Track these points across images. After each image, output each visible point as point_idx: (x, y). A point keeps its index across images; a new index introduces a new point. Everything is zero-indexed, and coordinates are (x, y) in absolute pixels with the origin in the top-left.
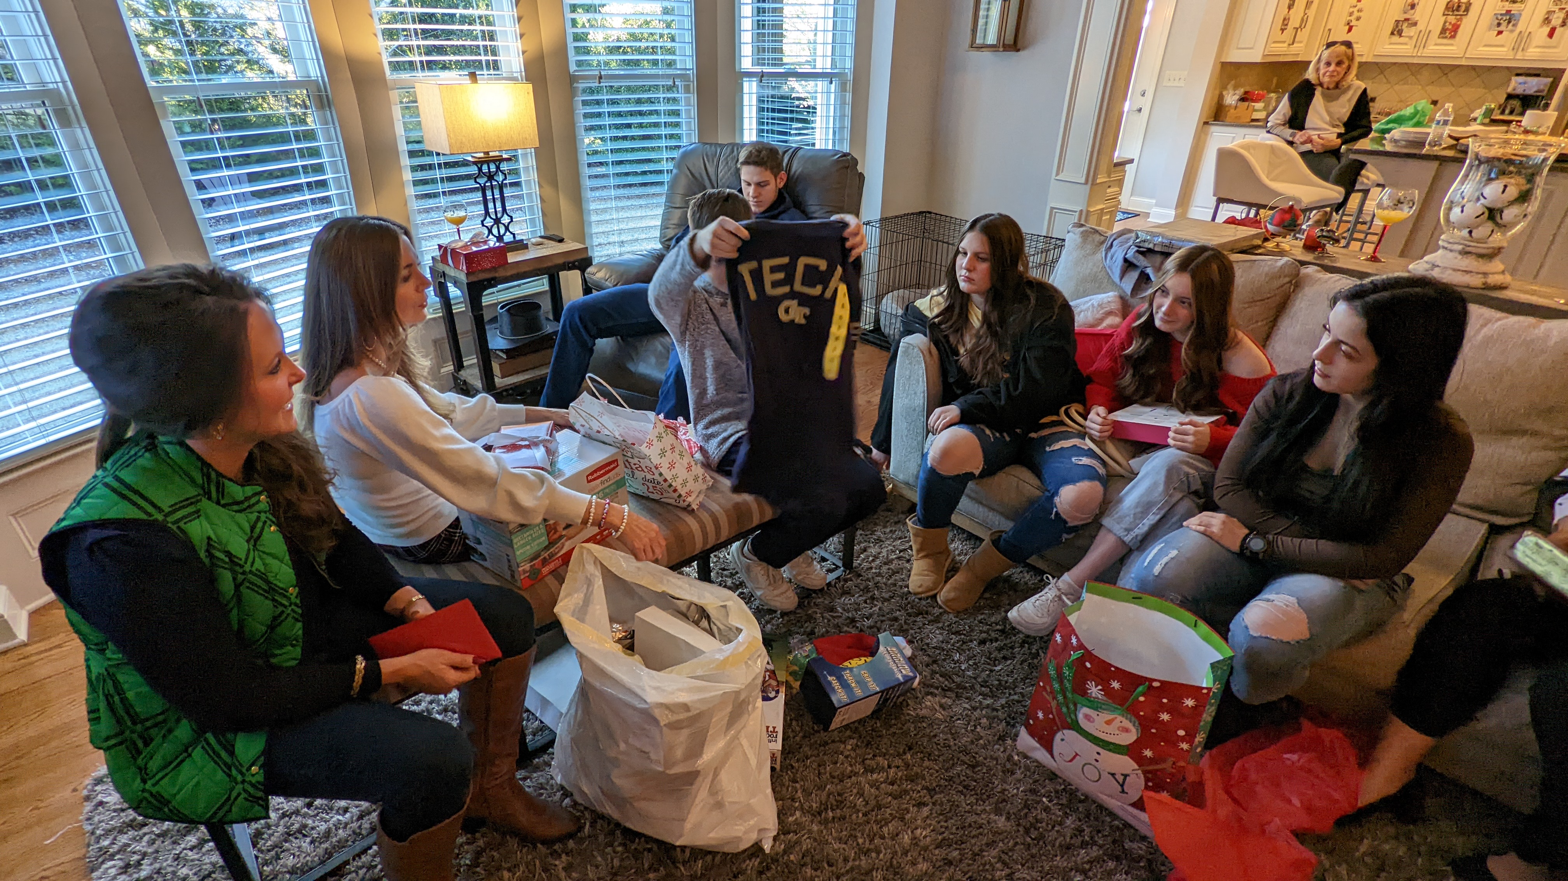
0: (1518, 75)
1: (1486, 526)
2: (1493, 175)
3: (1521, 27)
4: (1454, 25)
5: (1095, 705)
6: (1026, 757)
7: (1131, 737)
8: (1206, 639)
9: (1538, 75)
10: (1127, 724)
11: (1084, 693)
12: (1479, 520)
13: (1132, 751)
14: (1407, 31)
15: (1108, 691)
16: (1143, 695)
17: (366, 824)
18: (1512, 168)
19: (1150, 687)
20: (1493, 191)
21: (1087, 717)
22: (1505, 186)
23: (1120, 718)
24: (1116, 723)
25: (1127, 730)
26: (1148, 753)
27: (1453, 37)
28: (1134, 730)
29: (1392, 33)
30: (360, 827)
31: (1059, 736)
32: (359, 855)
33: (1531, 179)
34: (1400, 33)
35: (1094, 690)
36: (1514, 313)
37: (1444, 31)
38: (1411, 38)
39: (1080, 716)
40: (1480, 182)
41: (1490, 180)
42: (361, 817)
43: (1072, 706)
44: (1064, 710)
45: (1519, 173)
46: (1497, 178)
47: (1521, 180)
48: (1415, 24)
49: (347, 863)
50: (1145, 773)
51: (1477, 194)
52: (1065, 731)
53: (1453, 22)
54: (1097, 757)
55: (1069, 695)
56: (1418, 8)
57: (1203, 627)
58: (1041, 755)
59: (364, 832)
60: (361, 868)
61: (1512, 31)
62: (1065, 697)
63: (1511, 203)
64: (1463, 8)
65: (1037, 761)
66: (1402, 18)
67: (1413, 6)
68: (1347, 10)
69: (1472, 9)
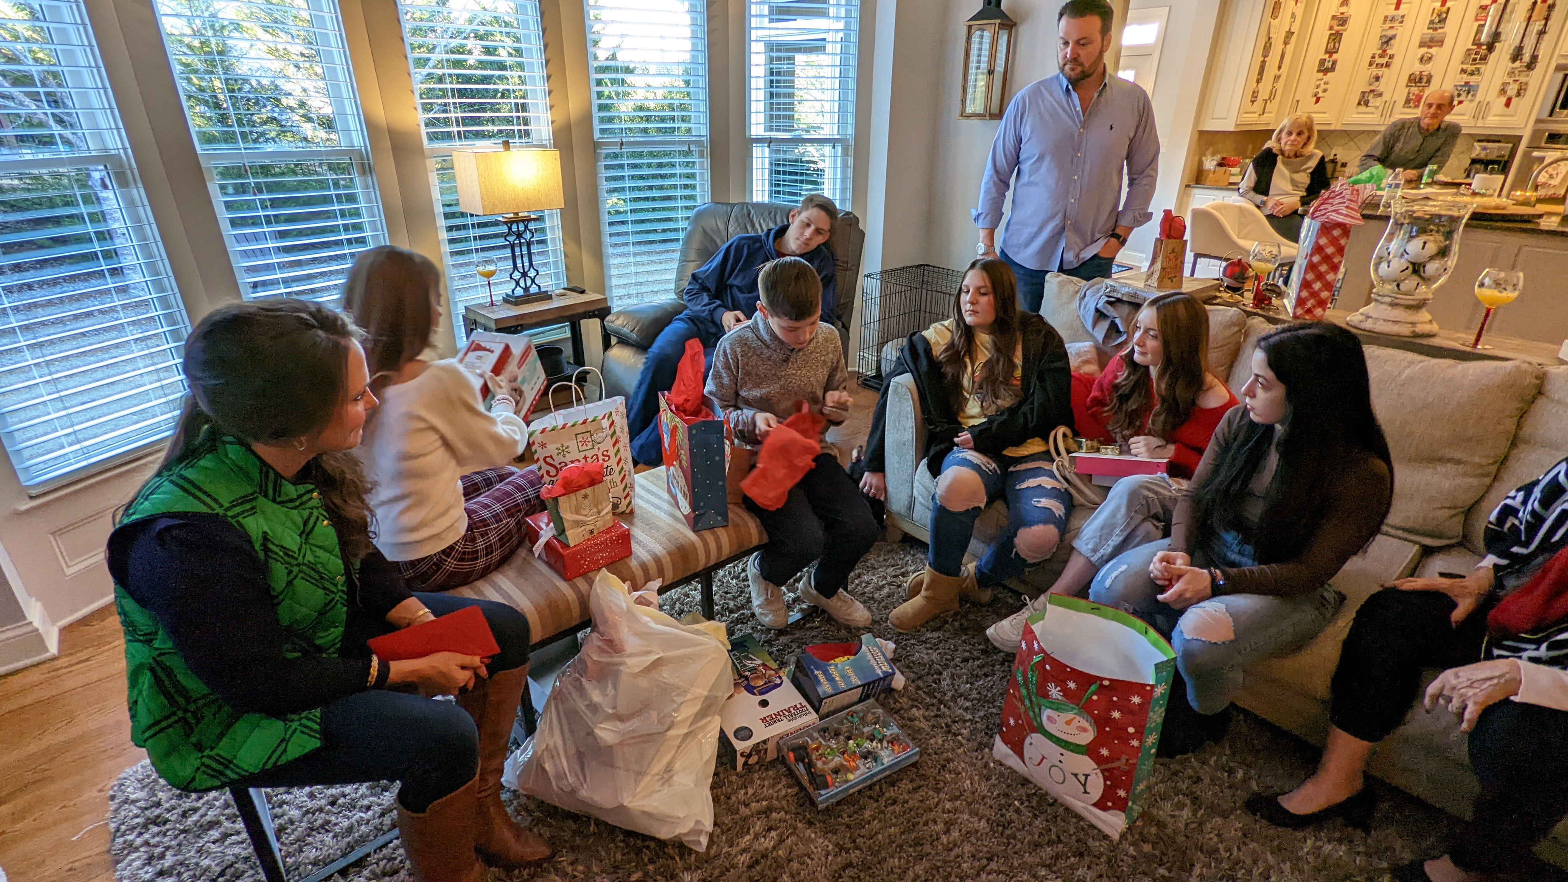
0: (1479, 141)
1: (1417, 547)
2: (1414, 234)
3: (1479, 98)
4: (1417, 96)
5: (1057, 707)
6: (1001, 764)
7: (1087, 737)
8: (1155, 644)
9: (1499, 141)
10: (1086, 724)
11: (1046, 696)
12: (1411, 541)
13: (1090, 750)
14: (1374, 102)
15: (1065, 692)
16: (1095, 693)
17: (387, 820)
18: (1432, 227)
19: (1102, 686)
20: (1414, 246)
21: (1049, 718)
22: (1425, 243)
23: (1078, 718)
24: (1075, 723)
25: (1085, 730)
26: (1105, 752)
28: (1090, 728)
29: (1359, 104)
30: (381, 824)
31: (1027, 741)
32: (380, 848)
33: (1449, 235)
34: (1367, 104)
35: (1055, 692)
36: (1434, 356)
37: (1408, 101)
38: (1377, 107)
39: (1044, 718)
40: (1403, 239)
41: (1411, 237)
42: (382, 815)
43: (1037, 710)
44: (1031, 713)
45: (1438, 231)
46: (1417, 236)
47: (1440, 238)
48: (1380, 95)
49: (368, 855)
50: (1103, 771)
51: (1402, 250)
52: (1034, 735)
53: (1417, 92)
54: (1062, 758)
55: (1034, 699)
56: (1382, 80)
57: (1152, 632)
58: (1013, 761)
59: (385, 828)
60: (382, 859)
61: (1472, 101)
62: (1031, 702)
63: (1432, 258)
64: (1425, 80)
65: (1010, 768)
66: (1368, 89)
67: (1377, 78)
68: (1314, 83)
69: (1433, 81)
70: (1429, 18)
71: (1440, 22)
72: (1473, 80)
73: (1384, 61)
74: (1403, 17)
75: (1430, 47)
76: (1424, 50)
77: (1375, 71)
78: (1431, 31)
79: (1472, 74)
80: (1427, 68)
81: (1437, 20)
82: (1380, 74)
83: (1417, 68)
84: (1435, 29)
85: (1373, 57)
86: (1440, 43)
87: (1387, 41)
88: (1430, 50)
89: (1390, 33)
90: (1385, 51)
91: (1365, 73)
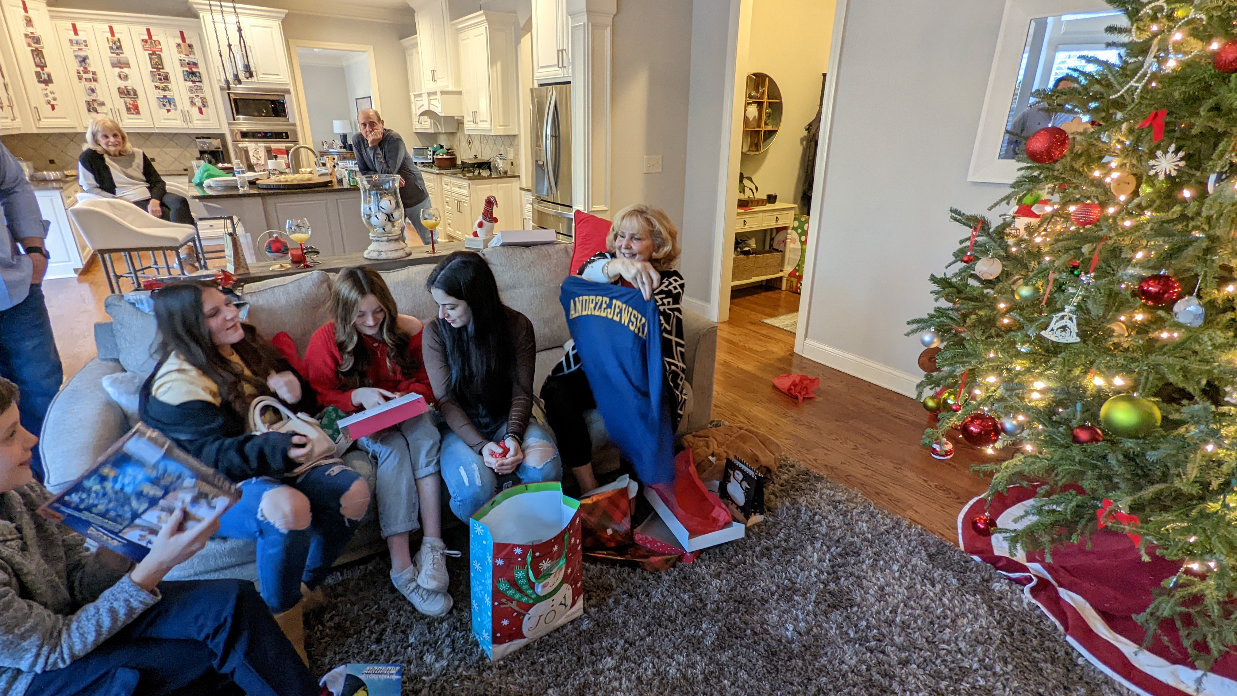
0: (197, 138)
3: (179, 107)
4: (133, 105)
9: (211, 138)
14: (101, 109)
20: (385, 204)
22: (390, 201)
27: (138, 113)
29: (89, 111)
34: (96, 111)
37: (128, 109)
48: (103, 104)
51: (378, 207)
53: (131, 103)
56: (98, 91)
61: (176, 110)
64: (132, 93)
66: (89, 99)
67: (93, 91)
68: (41, 94)
69: (139, 93)
70: (107, 46)
71: (117, 48)
72: (167, 93)
73: (90, 76)
74: (85, 41)
75: (121, 68)
76: (117, 70)
77: (88, 85)
78: (114, 55)
79: (164, 90)
80: (129, 84)
81: (114, 47)
82: (93, 87)
83: (122, 84)
84: (118, 54)
85: (79, 73)
86: (127, 65)
87: (84, 60)
88: (123, 70)
89: (82, 54)
90: (85, 68)
91: (81, 88)
